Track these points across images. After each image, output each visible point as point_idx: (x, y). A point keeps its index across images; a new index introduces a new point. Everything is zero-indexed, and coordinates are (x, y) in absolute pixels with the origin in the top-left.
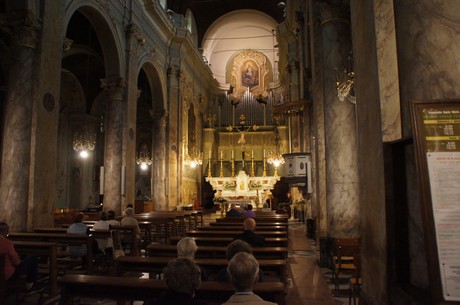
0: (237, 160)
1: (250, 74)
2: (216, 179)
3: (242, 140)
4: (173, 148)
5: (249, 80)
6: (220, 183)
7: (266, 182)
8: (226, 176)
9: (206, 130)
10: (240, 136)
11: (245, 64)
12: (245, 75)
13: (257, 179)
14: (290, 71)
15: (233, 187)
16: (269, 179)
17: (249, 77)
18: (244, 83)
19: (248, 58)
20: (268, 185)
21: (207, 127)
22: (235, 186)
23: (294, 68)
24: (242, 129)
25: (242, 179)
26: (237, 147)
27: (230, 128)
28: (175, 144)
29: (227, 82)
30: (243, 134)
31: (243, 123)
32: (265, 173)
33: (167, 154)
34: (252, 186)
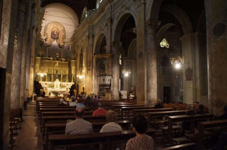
0: (54, 74)
1: (55, 33)
2: (44, 82)
3: (57, 65)
4: (32, 66)
5: (55, 36)
6: (46, 84)
7: (68, 85)
8: (48, 81)
9: (37, 58)
10: (56, 63)
11: (53, 28)
12: (53, 34)
13: (64, 83)
14: (89, 38)
15: (53, 86)
16: (69, 83)
17: (55, 34)
18: (52, 37)
19: (55, 26)
20: (68, 86)
21: (38, 56)
22: (54, 86)
23: (91, 37)
24: (57, 60)
25: (57, 83)
26: (55, 68)
27: (52, 58)
28: (33, 64)
29: (44, 35)
30: (58, 62)
31: (58, 57)
32: (67, 81)
33: (30, 69)
34: (62, 86)
